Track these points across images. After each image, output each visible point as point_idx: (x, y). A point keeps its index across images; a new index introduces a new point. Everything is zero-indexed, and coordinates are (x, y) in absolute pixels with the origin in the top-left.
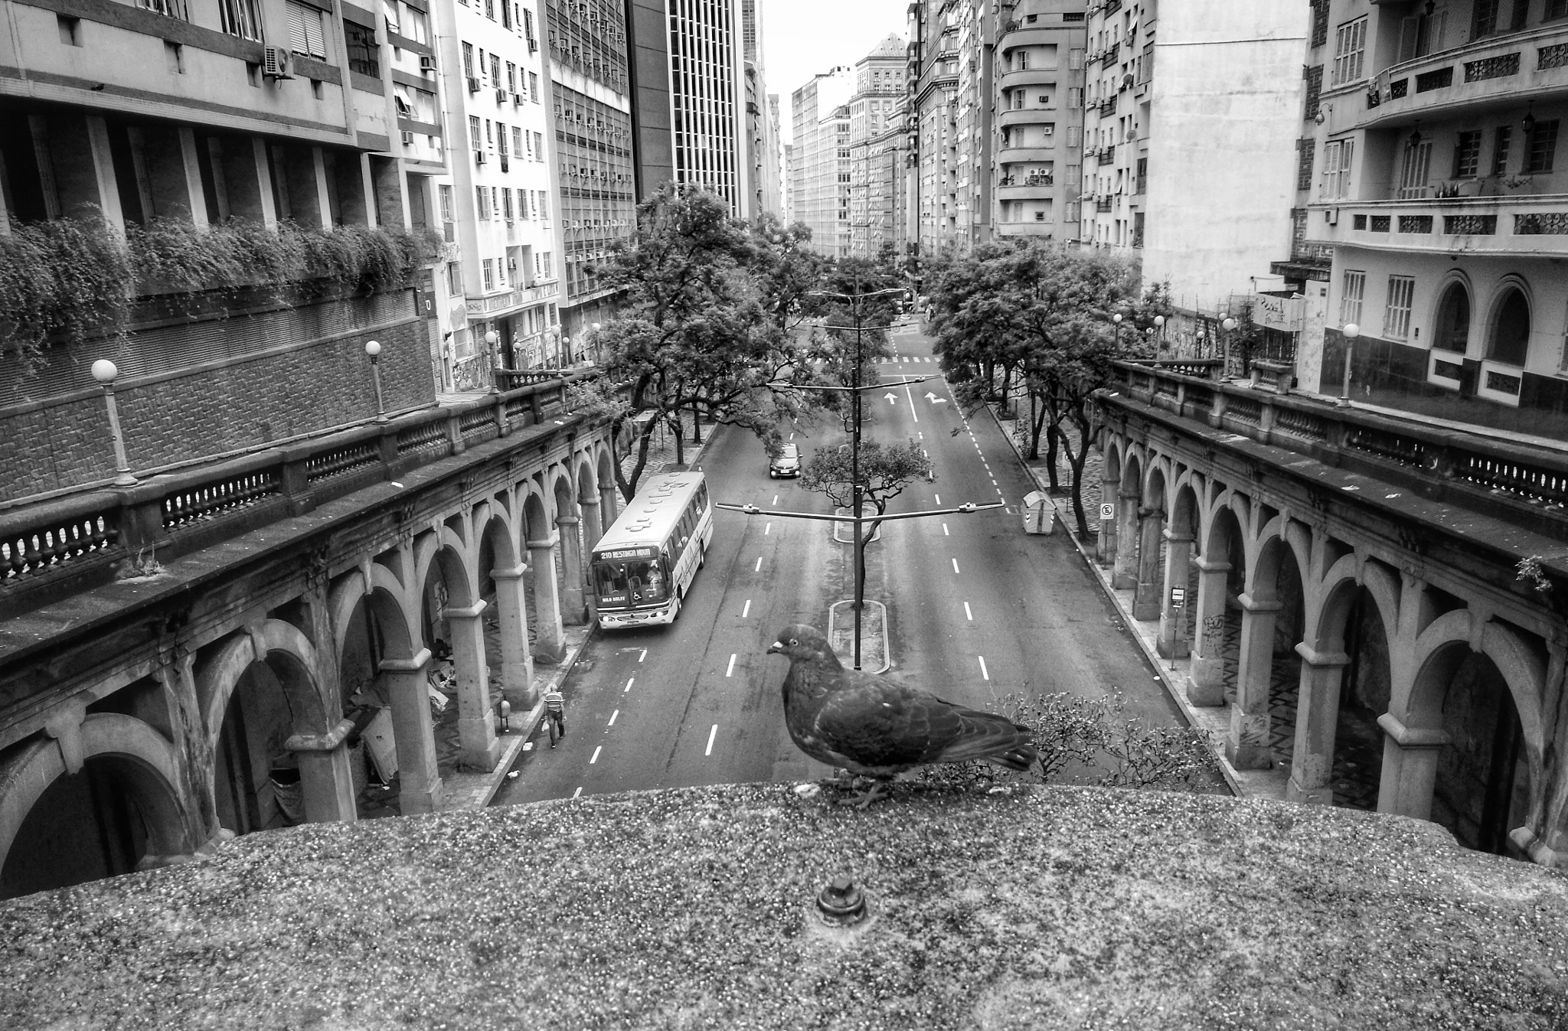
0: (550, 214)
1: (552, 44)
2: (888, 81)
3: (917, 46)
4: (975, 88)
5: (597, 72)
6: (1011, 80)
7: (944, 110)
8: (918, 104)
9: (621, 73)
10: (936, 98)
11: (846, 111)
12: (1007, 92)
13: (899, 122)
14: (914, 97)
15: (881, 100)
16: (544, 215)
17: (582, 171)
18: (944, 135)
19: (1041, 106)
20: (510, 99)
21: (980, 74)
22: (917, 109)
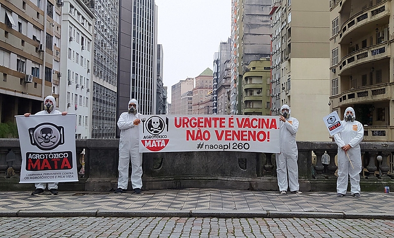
0: (88, 124)
1: (94, 71)
2: (206, 84)
3: (217, 74)
4: (236, 88)
5: (107, 79)
6: (248, 86)
7: (226, 94)
8: (217, 92)
9: (115, 80)
10: (223, 90)
11: (191, 93)
12: (246, 90)
13: (210, 97)
14: (215, 89)
15: (204, 90)
16: (86, 124)
17: (100, 110)
18: (226, 103)
19: (257, 95)
20: (80, 87)
21: (238, 84)
22: (217, 94)
